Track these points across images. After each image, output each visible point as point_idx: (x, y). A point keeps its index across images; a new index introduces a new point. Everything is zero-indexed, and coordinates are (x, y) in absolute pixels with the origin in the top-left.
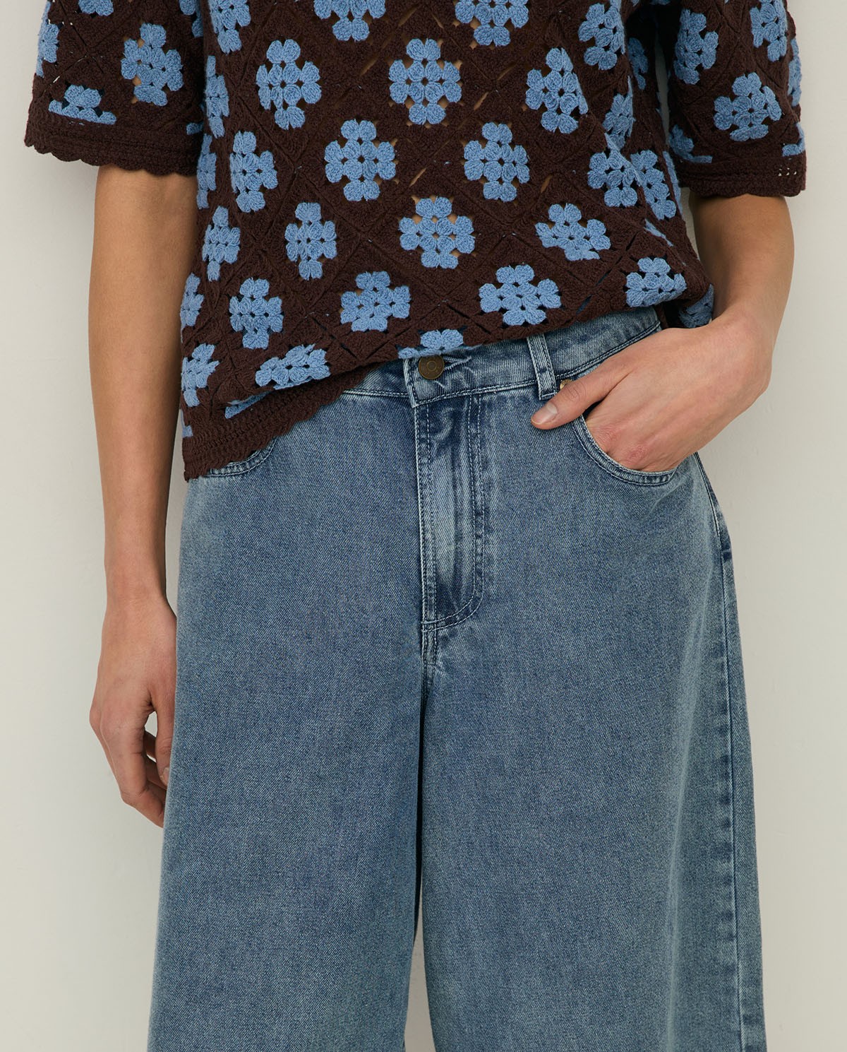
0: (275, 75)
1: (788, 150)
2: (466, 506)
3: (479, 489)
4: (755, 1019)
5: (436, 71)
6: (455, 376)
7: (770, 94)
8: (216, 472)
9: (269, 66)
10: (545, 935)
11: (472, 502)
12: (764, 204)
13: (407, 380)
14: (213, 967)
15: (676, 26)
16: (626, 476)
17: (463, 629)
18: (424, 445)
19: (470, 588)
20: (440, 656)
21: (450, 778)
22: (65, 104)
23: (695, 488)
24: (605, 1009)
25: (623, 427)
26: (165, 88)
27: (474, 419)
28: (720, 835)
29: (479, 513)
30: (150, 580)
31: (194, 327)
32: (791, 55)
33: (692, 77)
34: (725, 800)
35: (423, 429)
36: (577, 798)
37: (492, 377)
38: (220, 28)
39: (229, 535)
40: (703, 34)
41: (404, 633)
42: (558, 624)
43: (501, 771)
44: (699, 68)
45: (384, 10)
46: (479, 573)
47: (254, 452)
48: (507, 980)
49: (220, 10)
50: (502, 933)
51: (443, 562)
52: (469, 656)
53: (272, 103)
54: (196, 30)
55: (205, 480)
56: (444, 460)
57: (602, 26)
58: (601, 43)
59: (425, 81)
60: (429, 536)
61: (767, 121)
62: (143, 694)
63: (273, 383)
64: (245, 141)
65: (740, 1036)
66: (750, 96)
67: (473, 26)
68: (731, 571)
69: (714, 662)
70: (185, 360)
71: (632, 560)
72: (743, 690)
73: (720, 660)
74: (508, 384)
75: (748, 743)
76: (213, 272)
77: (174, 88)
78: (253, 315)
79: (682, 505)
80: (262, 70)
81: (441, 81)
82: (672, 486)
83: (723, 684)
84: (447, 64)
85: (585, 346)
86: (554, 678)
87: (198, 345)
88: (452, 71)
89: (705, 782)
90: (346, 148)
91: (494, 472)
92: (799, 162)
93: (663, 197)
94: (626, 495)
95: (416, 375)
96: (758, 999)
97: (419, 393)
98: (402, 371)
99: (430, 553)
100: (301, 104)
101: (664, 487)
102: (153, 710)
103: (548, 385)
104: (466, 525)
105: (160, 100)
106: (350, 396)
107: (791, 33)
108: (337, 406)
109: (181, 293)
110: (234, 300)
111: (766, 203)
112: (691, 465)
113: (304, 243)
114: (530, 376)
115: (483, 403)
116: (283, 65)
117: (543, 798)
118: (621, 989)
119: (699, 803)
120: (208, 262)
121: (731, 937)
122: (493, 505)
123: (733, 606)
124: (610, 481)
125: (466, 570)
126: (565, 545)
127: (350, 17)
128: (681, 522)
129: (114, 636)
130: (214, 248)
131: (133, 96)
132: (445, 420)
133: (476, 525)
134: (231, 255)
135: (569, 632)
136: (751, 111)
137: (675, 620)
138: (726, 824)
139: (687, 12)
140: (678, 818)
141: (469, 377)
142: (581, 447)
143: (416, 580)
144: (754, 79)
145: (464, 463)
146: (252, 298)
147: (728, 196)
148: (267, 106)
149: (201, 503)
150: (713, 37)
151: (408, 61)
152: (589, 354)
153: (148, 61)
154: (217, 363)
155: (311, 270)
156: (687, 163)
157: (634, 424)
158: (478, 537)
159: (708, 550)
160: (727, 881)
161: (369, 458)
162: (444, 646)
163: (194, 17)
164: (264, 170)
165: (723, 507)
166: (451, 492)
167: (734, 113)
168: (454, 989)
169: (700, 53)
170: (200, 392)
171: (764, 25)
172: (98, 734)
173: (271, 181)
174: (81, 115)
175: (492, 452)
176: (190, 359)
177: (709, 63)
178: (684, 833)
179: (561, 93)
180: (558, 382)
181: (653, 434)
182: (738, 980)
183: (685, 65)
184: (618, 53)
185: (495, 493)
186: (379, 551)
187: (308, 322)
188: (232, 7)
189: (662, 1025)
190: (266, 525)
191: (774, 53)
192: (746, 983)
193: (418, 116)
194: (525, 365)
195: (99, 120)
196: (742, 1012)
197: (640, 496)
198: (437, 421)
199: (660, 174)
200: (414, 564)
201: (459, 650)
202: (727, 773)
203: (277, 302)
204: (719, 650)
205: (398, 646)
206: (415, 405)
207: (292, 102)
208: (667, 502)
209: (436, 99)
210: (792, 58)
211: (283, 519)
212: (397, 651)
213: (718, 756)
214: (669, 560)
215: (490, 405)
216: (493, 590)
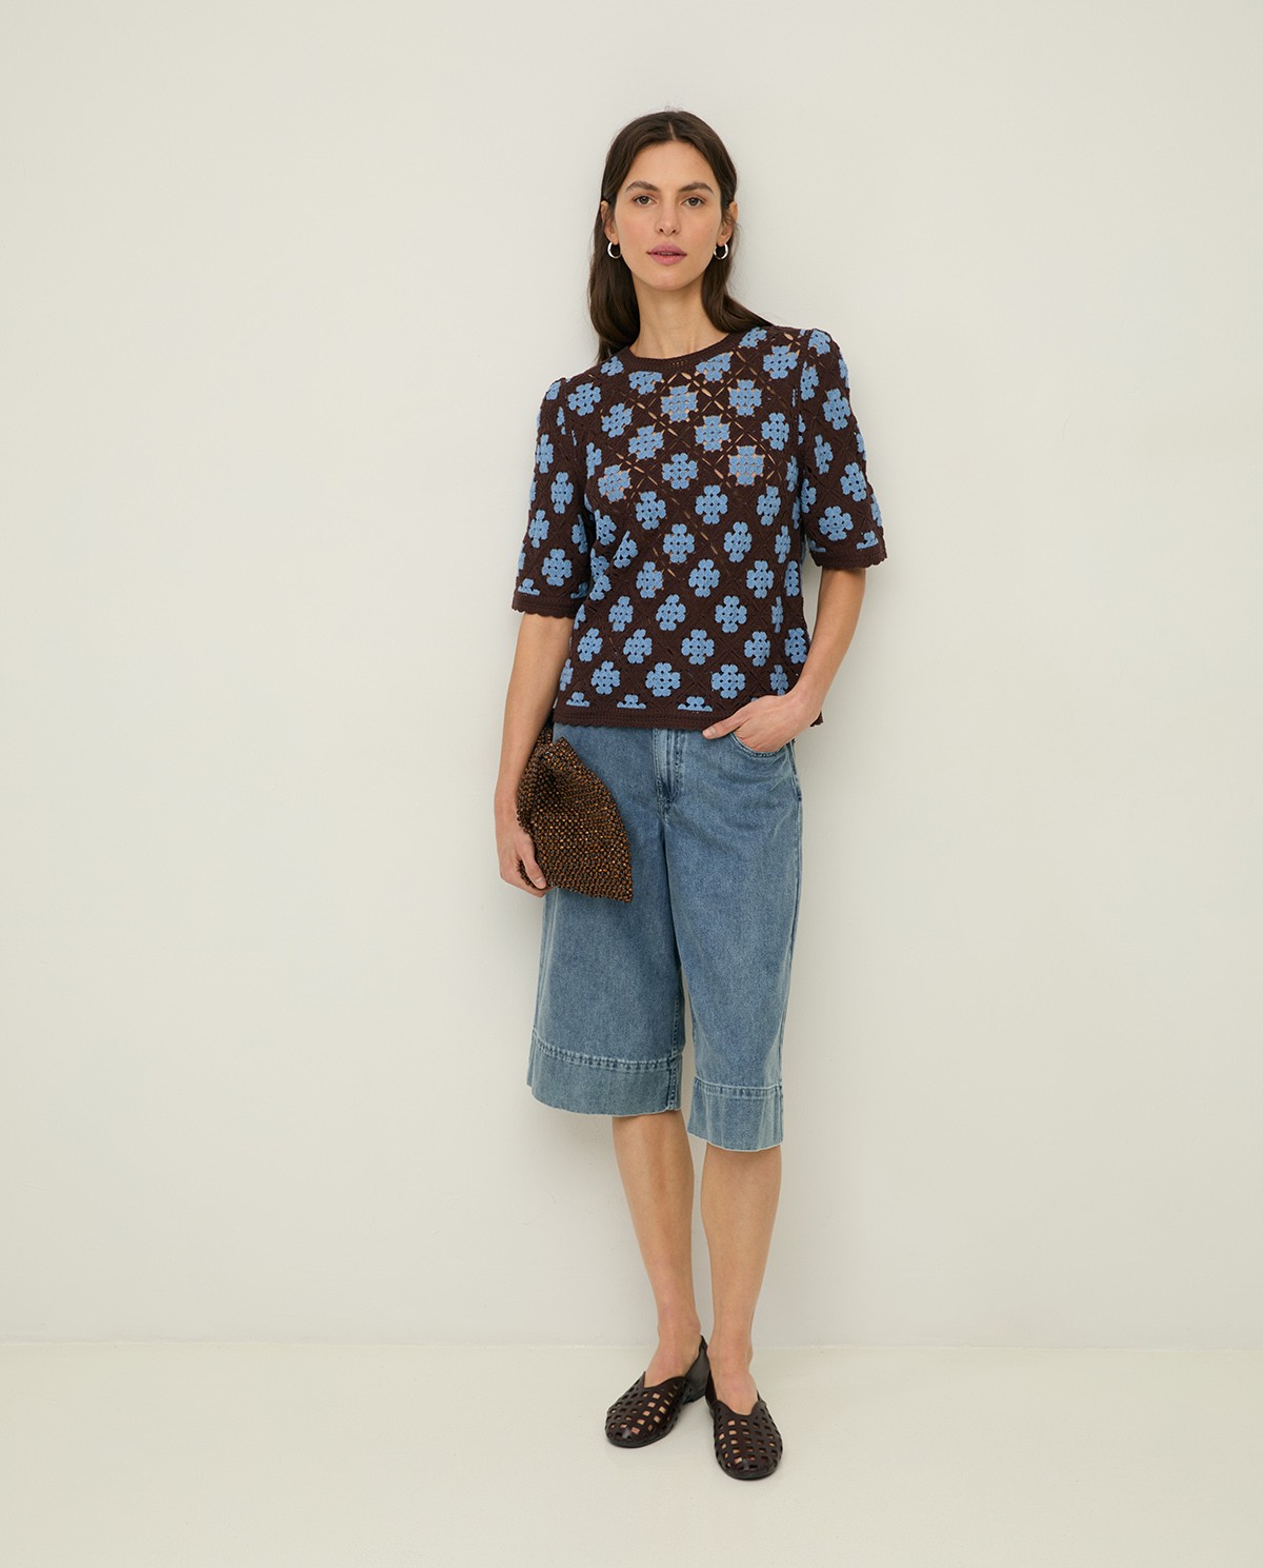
1: (859, 546)
2: (672, 748)
3: (679, 742)
7: (846, 517)
11: (675, 747)
14: (573, 948)
16: (746, 751)
17: (672, 806)
19: (674, 787)
20: (666, 816)
22: (525, 587)
26: (563, 577)
29: (677, 753)
33: (806, 510)
51: (663, 773)
57: (765, 505)
58: (766, 513)
60: (657, 763)
61: (845, 530)
66: (834, 517)
67: (703, 516)
77: (567, 576)
81: (686, 543)
84: (689, 535)
88: (691, 539)
93: (794, 585)
99: (658, 767)
104: (672, 758)
105: (561, 583)
122: (684, 750)
125: (672, 779)
131: (547, 583)
133: (676, 758)
136: (836, 524)
143: (653, 778)
153: (556, 566)
158: (677, 764)
162: (667, 812)
166: (667, 743)
167: (828, 526)
169: (807, 497)
171: (850, 484)
174: (528, 592)
185: (686, 744)
186: (639, 760)
191: (857, 498)
195: (532, 593)
199: (797, 574)
200: (652, 771)
201: (672, 815)
216: (683, 789)
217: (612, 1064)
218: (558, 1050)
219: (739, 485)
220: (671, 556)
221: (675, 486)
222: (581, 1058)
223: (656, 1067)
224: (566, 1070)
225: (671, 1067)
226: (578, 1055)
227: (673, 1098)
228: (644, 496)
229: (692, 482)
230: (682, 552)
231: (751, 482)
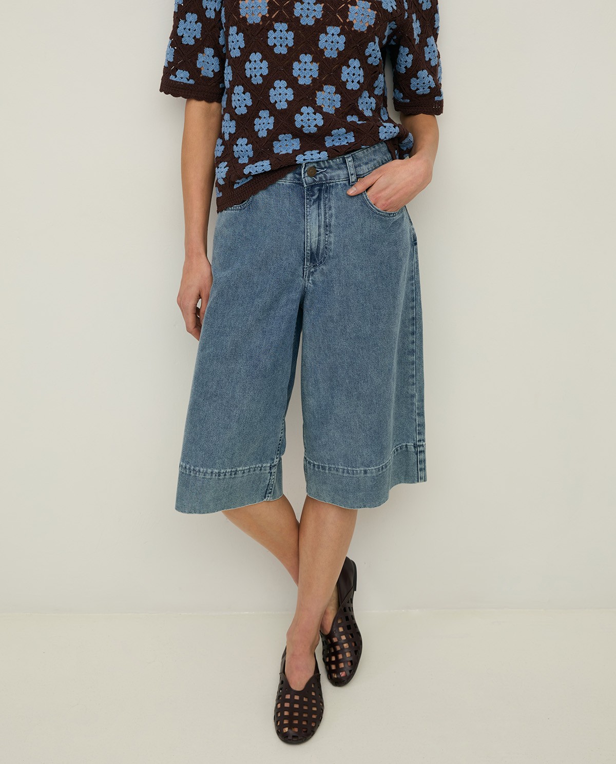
0: (253, 65)
1: (437, 98)
2: (323, 223)
3: (328, 217)
4: (421, 414)
5: (310, 66)
6: (320, 176)
7: (431, 77)
8: (230, 208)
9: (250, 62)
10: (347, 381)
11: (325, 222)
12: (428, 117)
13: (303, 177)
14: (214, 387)
15: (398, 52)
16: (381, 213)
17: (319, 269)
18: (308, 201)
19: (323, 254)
20: (310, 279)
21: (313, 324)
22: (176, 76)
23: (405, 219)
24: (368, 408)
25: (380, 195)
27: (326, 192)
28: (411, 346)
29: (327, 226)
30: (202, 250)
31: (220, 157)
32: (438, 65)
33: (403, 71)
34: (413, 333)
35: (308, 195)
36: (360, 331)
37: (333, 176)
38: (232, 48)
39: (234, 231)
40: (407, 55)
41: (296, 269)
42: (355, 267)
43: (332, 321)
44: (406, 67)
45: (293, 44)
46: (326, 248)
47: (244, 201)
48: (332, 398)
49: (233, 42)
50: (331, 381)
51: (313, 244)
52: (321, 279)
53: (251, 75)
54: (224, 50)
55: (226, 211)
56: (315, 206)
57: (373, 50)
58: (373, 56)
59: (305, 69)
60: (309, 234)
61: (430, 87)
62: (198, 292)
63: (250, 173)
64: (239, 89)
65: (416, 420)
66: (424, 78)
67: (324, 50)
68: (417, 249)
69: (410, 282)
70: (217, 168)
71: (382, 244)
72: (420, 293)
73: (412, 282)
74: (339, 179)
75: (421, 313)
76: (227, 137)
77: (216, 71)
78: (242, 151)
79: (400, 225)
80: (248, 63)
81: (311, 70)
82: (397, 217)
83: (413, 291)
84: (314, 63)
85: (367, 166)
86: (353, 286)
87: (221, 162)
88: (315, 66)
89: (406, 327)
90: (276, 91)
91: (333, 211)
92: (441, 103)
94: (381, 220)
95: (306, 175)
96: (423, 407)
97: (307, 181)
98: (301, 173)
99: (309, 240)
100: (261, 75)
101: (394, 218)
102: (200, 298)
103: (353, 180)
104: (322, 230)
105: (211, 75)
106: (281, 182)
107: (439, 57)
108: (276, 185)
109: (215, 145)
110: (235, 146)
111: (429, 117)
112: (403, 210)
113: (262, 124)
114: (347, 176)
115: (330, 186)
116: (255, 61)
117: (348, 330)
118: (375, 401)
119: (404, 335)
120: (224, 134)
121: (413, 384)
122: (332, 223)
123: (417, 262)
124: (375, 215)
125: (322, 247)
126: (358, 238)
127: (281, 45)
128: (400, 231)
129: (187, 270)
130: (226, 128)
131: (201, 74)
132: (316, 192)
133: (326, 230)
134: (233, 130)
135: (359, 270)
136: (424, 83)
137: (397, 266)
138: (413, 342)
139: (402, 47)
140: (397, 339)
141: (325, 176)
142: (365, 202)
143: (303, 251)
144: (425, 72)
145: (322, 207)
146: (241, 145)
147: (415, 115)
148: (248, 76)
149: (223, 219)
150: (411, 56)
151: (300, 62)
152: (369, 169)
153: (207, 61)
154: (228, 168)
155: (263, 134)
156: (400, 102)
157: (384, 194)
158: (327, 235)
159: (409, 242)
160: (413, 363)
161: (288, 205)
162: (312, 275)
163: (224, 46)
164: (247, 99)
165: (414, 226)
166: (317, 218)
167: (418, 84)
168: (311, 402)
169: (406, 62)
170: (224, 179)
171: (429, 53)
172: (180, 306)
173: (250, 103)
174: (182, 80)
175: (333, 203)
176: (218, 168)
177: (409, 66)
178: (399, 346)
179: (354, 75)
180: (357, 179)
181: (391, 198)
182: (415, 400)
183: (400, 66)
184: (379, 59)
185: (333, 219)
186: (290, 239)
187: (262, 153)
188: (238, 41)
189: (389, 415)
190: (248, 228)
191: (433, 63)
192: (419, 401)
193: (301, 81)
194: (345, 172)
195: (188, 82)
196: (417, 412)
197: (386, 221)
198: (313, 192)
200: (302, 245)
201: (318, 276)
202: (414, 324)
203: (250, 146)
204: (412, 278)
205: (293, 274)
206: (305, 186)
207: (258, 75)
208: (395, 223)
209: (309, 76)
210: (439, 66)
211: (255, 226)
212: (292, 275)
213: (411, 317)
214: (395, 244)
215: (332, 186)
216: (331, 254)
217: (233, 473)
218: (192, 468)
219: (355, 30)
220: (299, 78)
221: (303, 22)
222: (212, 473)
223: (261, 470)
224: (199, 484)
225: (273, 471)
226: (209, 471)
227: (270, 493)
228: (278, 26)
229: (317, 21)
230: (308, 76)
231: (364, 29)
